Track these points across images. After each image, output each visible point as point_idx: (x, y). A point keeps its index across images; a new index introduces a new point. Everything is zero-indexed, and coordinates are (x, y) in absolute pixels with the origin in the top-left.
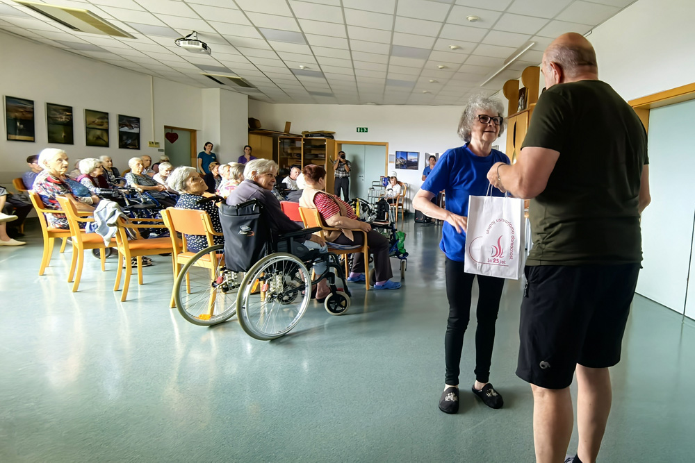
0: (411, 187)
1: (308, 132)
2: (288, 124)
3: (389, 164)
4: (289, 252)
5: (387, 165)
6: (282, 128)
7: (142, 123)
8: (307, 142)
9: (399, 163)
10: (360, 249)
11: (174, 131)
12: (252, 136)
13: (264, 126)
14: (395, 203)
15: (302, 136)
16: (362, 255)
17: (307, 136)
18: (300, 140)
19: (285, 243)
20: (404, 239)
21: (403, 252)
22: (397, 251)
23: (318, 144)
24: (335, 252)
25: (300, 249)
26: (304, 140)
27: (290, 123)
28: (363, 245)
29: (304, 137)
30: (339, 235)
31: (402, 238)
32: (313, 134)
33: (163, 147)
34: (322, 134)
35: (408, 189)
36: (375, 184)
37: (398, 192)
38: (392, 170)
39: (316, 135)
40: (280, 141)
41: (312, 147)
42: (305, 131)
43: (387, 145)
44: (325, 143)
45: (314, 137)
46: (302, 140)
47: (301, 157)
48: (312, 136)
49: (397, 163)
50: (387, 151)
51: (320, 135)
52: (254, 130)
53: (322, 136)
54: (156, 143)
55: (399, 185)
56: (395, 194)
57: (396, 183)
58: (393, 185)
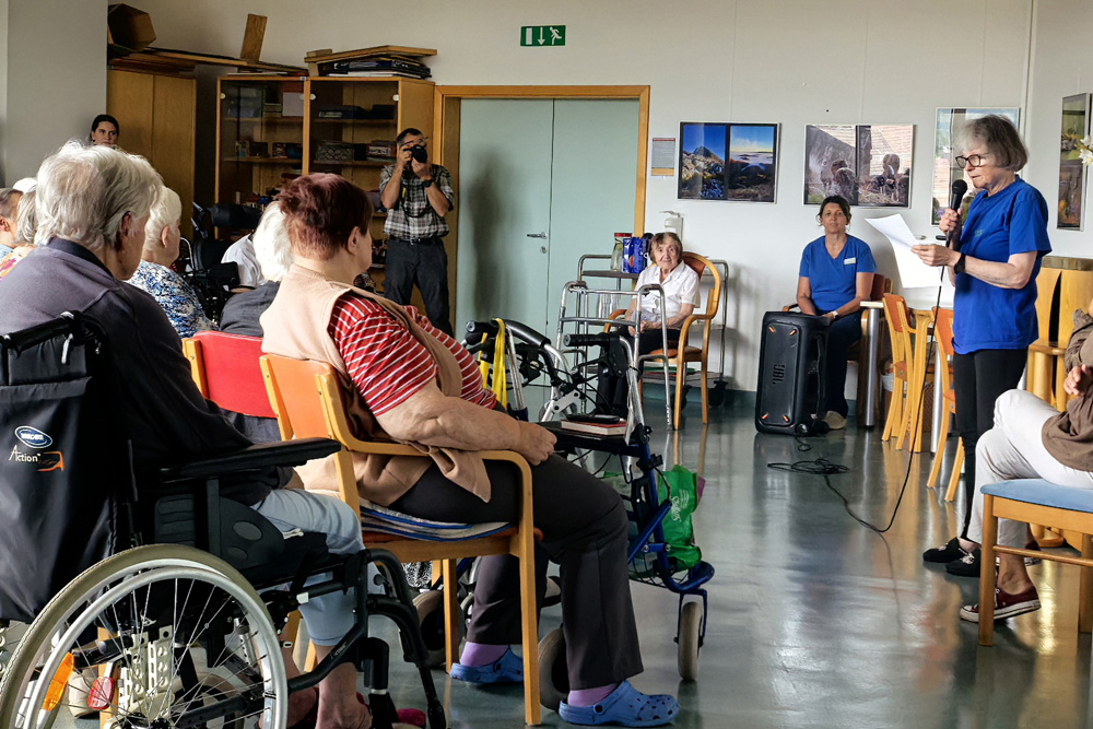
0: (744, 278)
1: (328, 53)
2: (256, 25)
3: (652, 182)
4: (201, 542)
5: (642, 183)
6: (234, 43)
8: (327, 95)
9: (688, 174)
10: (504, 541)
12: (123, 77)
13: (165, 34)
14: (673, 346)
15: (306, 73)
16: (511, 565)
17: (325, 69)
18: (299, 87)
19: (185, 504)
20: (695, 504)
21: (689, 559)
22: (662, 553)
23: (366, 102)
24: (396, 550)
25: (249, 531)
26: (315, 87)
27: (263, 19)
28: (515, 521)
29: (314, 75)
30: (416, 477)
31: (687, 497)
32: (346, 62)
34: (381, 58)
35: (730, 284)
36: (590, 265)
37: (686, 300)
38: (662, 208)
39: (359, 65)
40: (223, 96)
41: (343, 117)
42: (320, 54)
43: (643, 97)
44: (396, 98)
45: (352, 75)
46: (307, 86)
47: (301, 158)
48: (345, 70)
49: (684, 176)
50: (643, 121)
51: (374, 64)
52: (128, 54)
53: (383, 67)
55: (688, 268)
56: (671, 311)
57: (679, 262)
58: (666, 271)
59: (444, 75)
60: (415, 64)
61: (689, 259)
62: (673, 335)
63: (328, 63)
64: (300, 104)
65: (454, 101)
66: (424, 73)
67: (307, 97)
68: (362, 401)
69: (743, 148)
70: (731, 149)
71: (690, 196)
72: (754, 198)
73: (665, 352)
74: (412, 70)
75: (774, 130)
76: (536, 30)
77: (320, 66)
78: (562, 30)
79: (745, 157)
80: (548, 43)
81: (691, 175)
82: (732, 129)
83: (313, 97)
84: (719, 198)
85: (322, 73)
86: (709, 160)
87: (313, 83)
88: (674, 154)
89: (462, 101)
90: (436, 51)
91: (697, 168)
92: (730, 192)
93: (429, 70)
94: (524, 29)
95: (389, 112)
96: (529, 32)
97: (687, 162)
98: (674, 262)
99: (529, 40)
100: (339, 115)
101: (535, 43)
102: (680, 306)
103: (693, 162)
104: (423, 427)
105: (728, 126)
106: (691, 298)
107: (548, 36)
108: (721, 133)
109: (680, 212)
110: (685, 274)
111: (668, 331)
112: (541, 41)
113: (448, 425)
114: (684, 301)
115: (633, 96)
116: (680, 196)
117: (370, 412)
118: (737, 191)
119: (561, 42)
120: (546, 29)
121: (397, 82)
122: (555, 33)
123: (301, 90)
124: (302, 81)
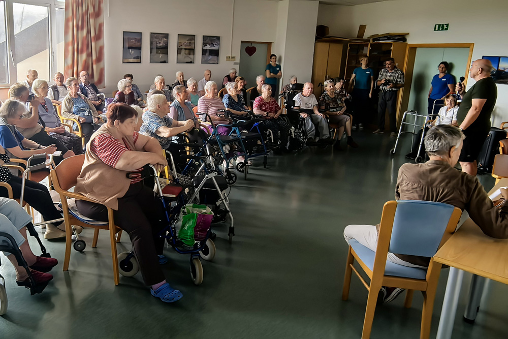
2: (363, 28)
7: (223, 42)
8: (375, 47)
11: (253, 45)
12: (320, 45)
13: (333, 32)
15: (370, 41)
27: (365, 26)
32: (379, 38)
33: (238, 60)
34: (388, 37)
39: (383, 39)
40: (350, 48)
43: (471, 47)
45: (381, 42)
48: (379, 40)
50: (471, 55)
51: (386, 38)
52: (322, 38)
53: (389, 39)
54: (233, 57)
57: (455, 105)
60: (402, 38)
63: (376, 38)
64: (367, 50)
67: (369, 48)
70: (500, 65)
74: (400, 40)
76: (439, 25)
78: (447, 25)
79: (504, 68)
82: (501, 58)
85: (373, 41)
87: (371, 44)
89: (417, 49)
93: (406, 39)
94: (436, 25)
95: (389, 52)
96: (437, 26)
99: (437, 29)
100: (377, 53)
101: (439, 30)
102: (451, 120)
105: (499, 57)
107: (442, 27)
108: (497, 59)
112: (441, 29)
115: (469, 46)
119: (446, 29)
120: (443, 25)
121: (392, 44)
122: (445, 26)
123: (368, 46)
124: (368, 44)
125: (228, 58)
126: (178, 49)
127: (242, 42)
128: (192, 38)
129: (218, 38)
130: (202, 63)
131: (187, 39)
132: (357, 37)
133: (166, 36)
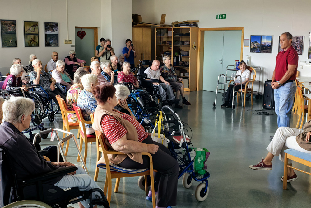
1: (177, 22)
2: (163, 16)
3: (244, 48)
5: (242, 49)
6: (159, 20)
7: (61, 27)
8: (176, 31)
9: (252, 47)
11: (83, 30)
12: (136, 29)
13: (144, 19)
14: (243, 88)
15: (172, 26)
17: (176, 26)
23: (184, 32)
27: (165, 15)
28: (149, 169)
29: (174, 27)
33: (74, 43)
34: (187, 23)
35: (261, 72)
36: (229, 68)
37: (247, 77)
38: (247, 56)
39: (182, 25)
40: (157, 32)
41: (180, 36)
42: (175, 22)
43: (243, 30)
44: (190, 31)
45: (181, 27)
46: (172, 29)
47: (171, 44)
48: (180, 26)
49: (251, 47)
50: (242, 35)
51: (185, 24)
52: (136, 24)
53: (187, 25)
54: (70, 41)
55: (248, 70)
56: (243, 80)
57: (246, 69)
58: (243, 71)
59: (201, 26)
60: (194, 24)
61: (248, 68)
62: (244, 86)
63: (177, 24)
64: (171, 33)
65: (203, 31)
66: (196, 25)
67: (173, 32)
68: (108, 140)
69: (265, 41)
70: (262, 41)
71: (252, 52)
72: (267, 52)
73: (241, 90)
74: (194, 25)
75: (271, 37)
76: (220, 15)
77: (175, 25)
78: (225, 15)
79: (265, 43)
80: (222, 18)
81: (253, 47)
82: (262, 37)
83: (174, 32)
84: (259, 52)
85: (176, 27)
86: (257, 44)
87: (174, 29)
88: (249, 42)
89: (205, 32)
90: (199, 21)
91: (254, 46)
92: (262, 51)
93: (197, 25)
94: (217, 15)
95: (188, 35)
96: (218, 16)
97: (252, 44)
98: (245, 69)
99: (218, 18)
100: (179, 35)
101: (220, 18)
102: (246, 79)
103: (253, 44)
104: (120, 148)
105: (261, 36)
106: (248, 77)
107: (222, 17)
108: (260, 37)
109: (251, 55)
110: (247, 71)
111: (242, 85)
112: (221, 18)
113: (127, 148)
114: (247, 78)
115: (241, 29)
116: (251, 52)
117: (110, 143)
118: (263, 51)
119: (225, 18)
120: (222, 15)
121: (190, 28)
122: (224, 16)
123: (171, 30)
124: (171, 29)
125: (66, 41)
126: (25, 34)
127: (76, 27)
128: (35, 24)
129: (57, 25)
130: (46, 46)
131: (32, 25)
132: (161, 23)
133: (14, 23)
